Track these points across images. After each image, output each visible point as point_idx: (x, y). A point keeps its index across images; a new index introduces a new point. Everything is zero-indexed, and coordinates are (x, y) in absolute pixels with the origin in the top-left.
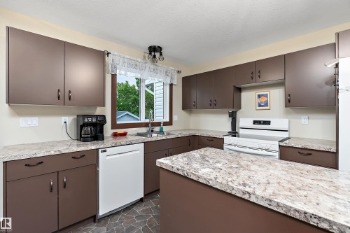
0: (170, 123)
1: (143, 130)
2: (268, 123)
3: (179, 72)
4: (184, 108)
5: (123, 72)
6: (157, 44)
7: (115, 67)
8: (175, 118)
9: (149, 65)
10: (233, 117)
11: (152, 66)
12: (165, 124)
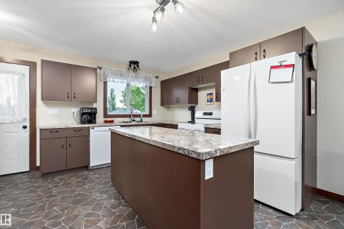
0: (150, 115)
1: (127, 119)
2: (211, 114)
3: (156, 77)
4: (162, 104)
5: (111, 79)
6: (134, 60)
7: (105, 77)
8: (154, 112)
9: (131, 73)
10: (192, 110)
11: (134, 74)
12: (144, 116)
